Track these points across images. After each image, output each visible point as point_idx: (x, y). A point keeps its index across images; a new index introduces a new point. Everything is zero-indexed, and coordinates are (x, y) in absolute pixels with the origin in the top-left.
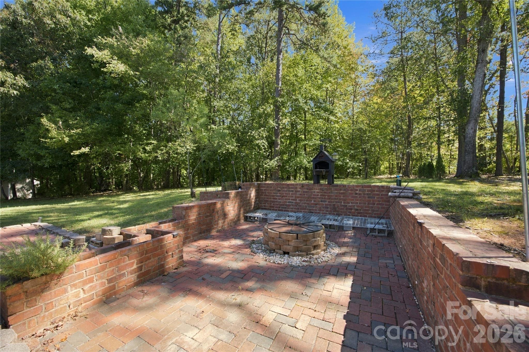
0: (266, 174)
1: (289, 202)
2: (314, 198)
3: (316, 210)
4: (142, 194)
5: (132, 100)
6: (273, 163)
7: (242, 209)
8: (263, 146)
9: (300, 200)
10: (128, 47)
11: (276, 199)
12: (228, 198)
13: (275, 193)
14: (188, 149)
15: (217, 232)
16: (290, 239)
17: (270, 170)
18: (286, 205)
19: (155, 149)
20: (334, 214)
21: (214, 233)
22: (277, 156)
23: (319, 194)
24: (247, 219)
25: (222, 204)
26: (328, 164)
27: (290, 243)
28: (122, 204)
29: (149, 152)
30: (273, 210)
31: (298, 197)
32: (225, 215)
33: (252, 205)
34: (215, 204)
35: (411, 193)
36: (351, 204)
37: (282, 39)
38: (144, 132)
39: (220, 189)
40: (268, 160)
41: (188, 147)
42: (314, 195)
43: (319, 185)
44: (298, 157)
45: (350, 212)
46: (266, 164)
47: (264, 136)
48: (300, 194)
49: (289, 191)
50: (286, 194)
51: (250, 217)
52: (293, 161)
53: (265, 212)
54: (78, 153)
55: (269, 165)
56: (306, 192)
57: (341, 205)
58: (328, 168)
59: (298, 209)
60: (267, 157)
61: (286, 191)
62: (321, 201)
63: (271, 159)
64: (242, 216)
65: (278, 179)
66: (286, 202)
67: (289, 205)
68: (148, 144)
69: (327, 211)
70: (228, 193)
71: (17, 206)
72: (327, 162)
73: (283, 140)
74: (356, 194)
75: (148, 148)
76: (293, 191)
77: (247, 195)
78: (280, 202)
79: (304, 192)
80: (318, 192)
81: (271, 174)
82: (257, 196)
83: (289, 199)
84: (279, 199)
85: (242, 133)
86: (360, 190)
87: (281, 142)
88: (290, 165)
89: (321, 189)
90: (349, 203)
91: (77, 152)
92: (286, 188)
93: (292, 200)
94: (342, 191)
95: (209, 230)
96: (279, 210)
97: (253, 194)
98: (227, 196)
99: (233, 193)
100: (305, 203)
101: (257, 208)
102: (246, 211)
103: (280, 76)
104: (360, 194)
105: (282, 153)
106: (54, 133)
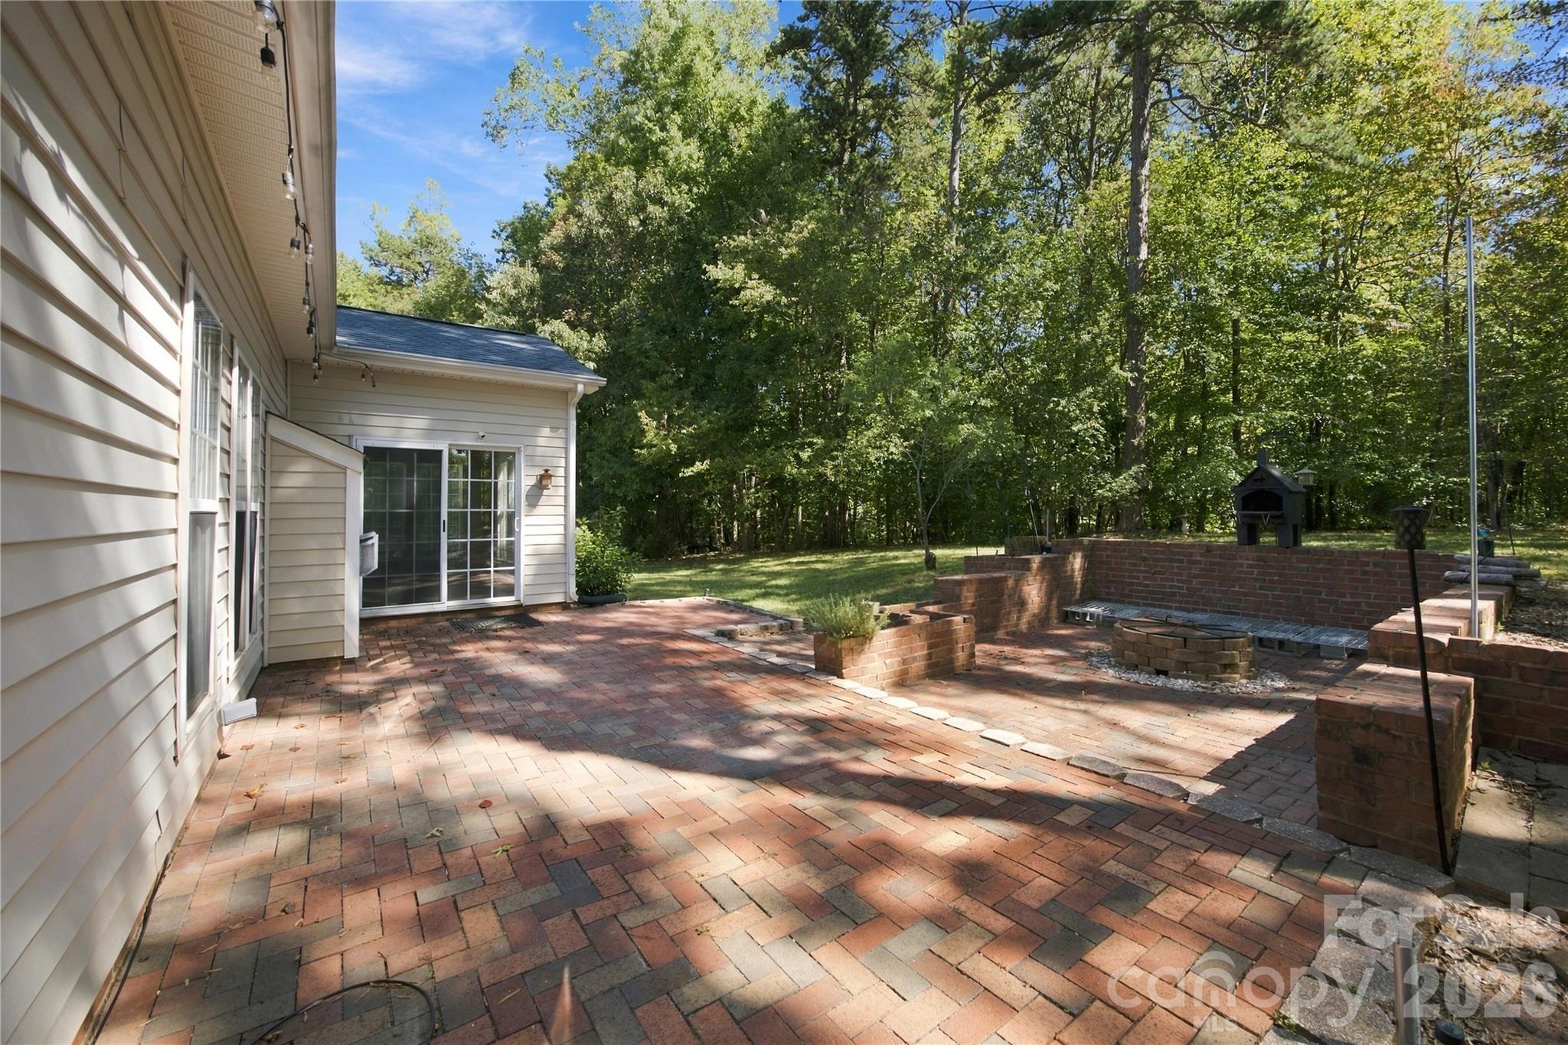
0: (1099, 515)
1: (1171, 587)
2: (1239, 579)
3: (1245, 608)
4: (794, 560)
5: (772, 350)
6: (1124, 483)
7: (1055, 596)
8: (1093, 436)
9: (1201, 583)
10: (775, 247)
11: (1137, 578)
12: (1029, 569)
13: (1134, 565)
14: (892, 453)
15: (1008, 634)
16: (1170, 646)
17: (1114, 503)
18: (1164, 593)
19: (819, 457)
20: (1300, 621)
21: (1001, 634)
22: (1137, 461)
23: (1256, 571)
24: (1066, 618)
25: (1017, 581)
26: (1280, 499)
27: (1170, 653)
28: (775, 579)
29: (806, 465)
30: (1129, 603)
31: (1196, 576)
32: (1022, 604)
33: (1076, 590)
34: (1005, 579)
35: (1509, 573)
36: (1348, 599)
37: (1145, 120)
38: (782, 414)
39: (1002, 551)
40: (1107, 476)
41: (893, 449)
42: (1239, 572)
43: (1253, 547)
44: (1207, 463)
45: (1348, 619)
46: (1100, 487)
47: (1096, 409)
48: (1202, 570)
49: (1171, 560)
50: (1162, 567)
51: (1074, 613)
52: (1189, 475)
53: (1111, 606)
54: (690, 473)
55: (1111, 490)
56: (1219, 564)
57: (1321, 601)
58: (1280, 508)
59: (1197, 603)
60: (1104, 467)
61: (1165, 560)
62: (1261, 588)
63: (1116, 474)
64: (1054, 613)
65: (1140, 528)
66: (1164, 586)
67: (1173, 594)
68: (802, 447)
69: (1279, 612)
70: (1028, 561)
71: (658, 571)
72: (1278, 492)
73: (1154, 415)
74: (1365, 573)
75: (805, 455)
76: (1181, 561)
77: (1064, 565)
78: (1148, 585)
79: (1212, 564)
80: (1251, 566)
81: (1116, 512)
82: (1087, 571)
83: (1173, 580)
84: (1145, 578)
85: (1029, 404)
86: (1375, 565)
87: (1149, 420)
88: (1178, 486)
89: (1258, 559)
90: (1343, 595)
91: (688, 472)
92: (1162, 553)
93: (1178, 581)
94: (1321, 565)
95: (994, 628)
96: (1145, 605)
97: (1077, 562)
98: (1026, 565)
99: (1036, 560)
100: (1214, 591)
101: (1089, 597)
102: (1064, 601)
103: (1143, 226)
104: (1375, 574)
105: (1151, 453)
106: (650, 436)
